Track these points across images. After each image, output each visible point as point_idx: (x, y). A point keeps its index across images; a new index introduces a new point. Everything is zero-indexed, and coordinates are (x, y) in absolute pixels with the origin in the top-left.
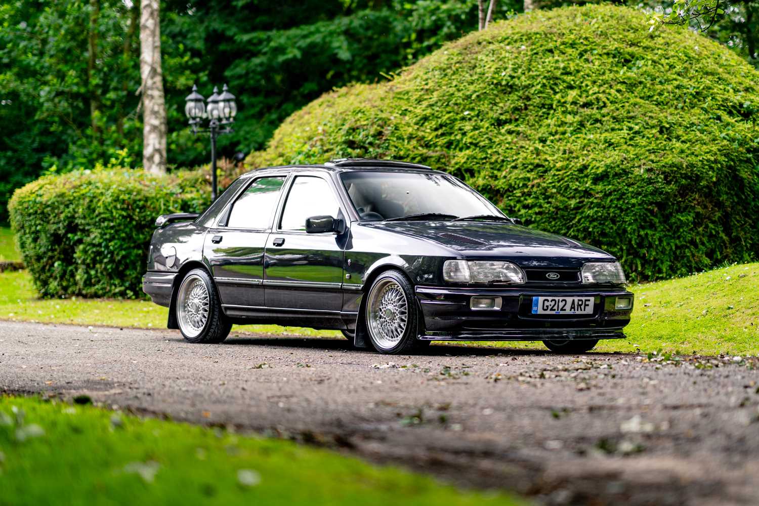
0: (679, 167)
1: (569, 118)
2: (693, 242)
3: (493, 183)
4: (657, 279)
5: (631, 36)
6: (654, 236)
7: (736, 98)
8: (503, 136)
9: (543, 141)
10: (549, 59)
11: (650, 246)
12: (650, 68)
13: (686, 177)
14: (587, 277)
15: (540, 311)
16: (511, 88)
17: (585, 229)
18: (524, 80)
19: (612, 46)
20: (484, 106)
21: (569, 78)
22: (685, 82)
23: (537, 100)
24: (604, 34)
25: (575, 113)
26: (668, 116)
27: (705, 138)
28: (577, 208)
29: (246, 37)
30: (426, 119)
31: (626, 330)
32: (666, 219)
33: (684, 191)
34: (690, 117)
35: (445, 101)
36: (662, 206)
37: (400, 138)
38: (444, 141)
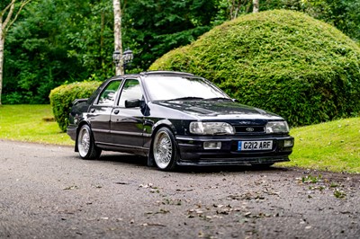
0: (315, 76)
1: (266, 56)
2: (321, 108)
3: (233, 84)
4: (305, 125)
5: (293, 21)
6: (304, 106)
7: (339, 47)
8: (237, 64)
9: (255, 65)
10: (258, 31)
11: (302, 110)
12: (301, 34)
13: (317, 80)
15: (243, 149)
16: (241, 44)
17: (273, 103)
18: (247, 40)
19: (285, 25)
20: (230, 51)
21: (266, 39)
22: (316, 40)
23: (252, 48)
24: (281, 21)
25: (269, 54)
26: (309, 54)
27: (326, 63)
28: (269, 94)
29: (158, 37)
30: (205, 57)
31: (290, 157)
32: (309, 98)
33: (317, 86)
34: (319, 54)
35: (214, 50)
36: (307, 93)
37: (194, 66)
38: (212, 66)
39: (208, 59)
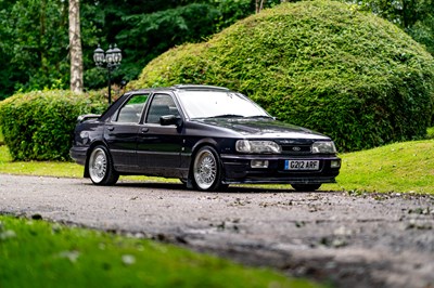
0: (366, 89)
1: (306, 62)
2: (374, 130)
3: (263, 98)
4: (354, 151)
5: (339, 17)
6: (353, 127)
7: (398, 51)
8: (268, 72)
9: (291, 74)
10: (294, 30)
11: (350, 132)
12: (350, 34)
13: (369, 94)
14: (315, 149)
15: (290, 168)
16: (273, 46)
17: (314, 123)
18: (280, 41)
19: (329, 22)
20: (259, 56)
21: (305, 40)
22: (369, 42)
23: (287, 52)
24: (324, 16)
25: (308, 60)
26: (359, 61)
27: (381, 73)
28: (310, 111)
29: (128, 18)
30: (226, 62)
31: (337, 178)
32: (359, 117)
33: (369, 102)
34: (372, 62)
35: (237, 53)
36: (357, 110)
37: (212, 73)
38: (236, 74)
39: (230, 65)
